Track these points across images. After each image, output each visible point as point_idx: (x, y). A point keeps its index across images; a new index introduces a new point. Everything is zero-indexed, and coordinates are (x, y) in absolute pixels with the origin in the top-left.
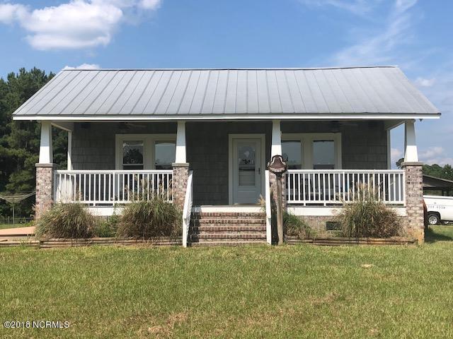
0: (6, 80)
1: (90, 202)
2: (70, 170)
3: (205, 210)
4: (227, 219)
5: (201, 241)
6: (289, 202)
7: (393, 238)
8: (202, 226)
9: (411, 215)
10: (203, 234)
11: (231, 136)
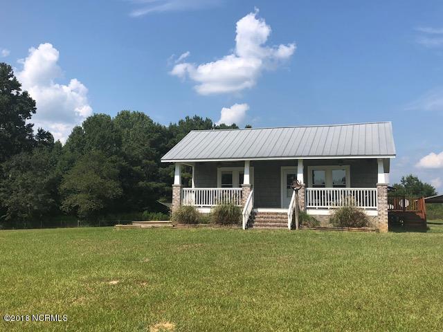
0: (178, 125)
1: (199, 205)
2: (193, 188)
3: (260, 210)
4: (270, 216)
5: (254, 227)
6: (308, 206)
7: (363, 228)
8: (257, 219)
9: (380, 215)
10: (256, 223)
11: (282, 168)
